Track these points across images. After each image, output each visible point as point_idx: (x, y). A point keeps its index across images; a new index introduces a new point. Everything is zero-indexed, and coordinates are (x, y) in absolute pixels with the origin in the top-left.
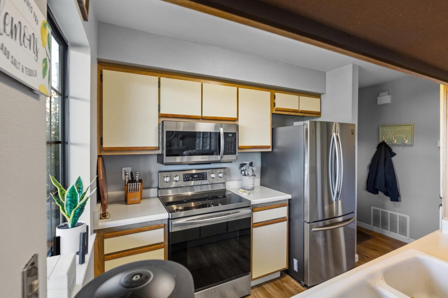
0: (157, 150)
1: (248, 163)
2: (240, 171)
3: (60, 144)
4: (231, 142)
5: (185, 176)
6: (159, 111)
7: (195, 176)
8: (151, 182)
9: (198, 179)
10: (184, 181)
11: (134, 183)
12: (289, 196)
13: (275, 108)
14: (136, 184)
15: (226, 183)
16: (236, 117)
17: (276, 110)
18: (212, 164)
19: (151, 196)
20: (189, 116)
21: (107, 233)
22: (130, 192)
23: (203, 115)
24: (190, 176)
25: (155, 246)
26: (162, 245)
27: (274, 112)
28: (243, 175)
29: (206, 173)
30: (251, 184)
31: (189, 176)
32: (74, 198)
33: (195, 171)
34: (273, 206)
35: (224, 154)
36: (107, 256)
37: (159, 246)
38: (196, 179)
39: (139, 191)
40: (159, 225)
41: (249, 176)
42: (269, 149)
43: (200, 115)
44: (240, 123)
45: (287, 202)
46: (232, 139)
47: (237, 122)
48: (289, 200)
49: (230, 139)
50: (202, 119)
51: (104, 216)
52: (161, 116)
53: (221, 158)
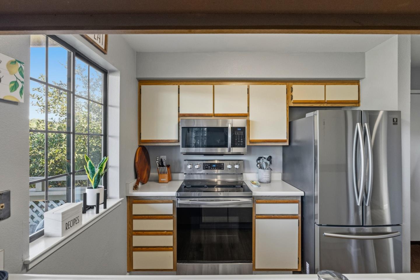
0: (177, 142)
1: (267, 157)
2: (257, 163)
3: (102, 136)
4: (240, 136)
5: (205, 165)
6: (179, 112)
7: (213, 166)
8: (180, 168)
9: (216, 168)
10: (203, 169)
11: (163, 167)
12: (301, 193)
13: (292, 101)
14: (163, 168)
15: (244, 174)
16: (247, 112)
17: (294, 103)
18: (224, 155)
19: (180, 179)
20: (202, 114)
21: (135, 200)
22: (161, 174)
23: (215, 113)
24: (209, 166)
25: (166, 217)
26: (171, 217)
27: (292, 105)
28: (260, 167)
29: (224, 163)
30: (266, 177)
31: (208, 166)
32: (93, 170)
33: (217, 162)
35: (232, 147)
36: (134, 216)
37: (169, 217)
38: (213, 168)
39: (167, 173)
40: (169, 200)
41: (264, 169)
42: (285, 143)
43: (212, 112)
44: (251, 118)
45: (300, 199)
46: (241, 133)
47: (248, 117)
48: (302, 197)
49: (239, 133)
50: (214, 116)
51: (136, 188)
52: (180, 116)
53: (230, 150)
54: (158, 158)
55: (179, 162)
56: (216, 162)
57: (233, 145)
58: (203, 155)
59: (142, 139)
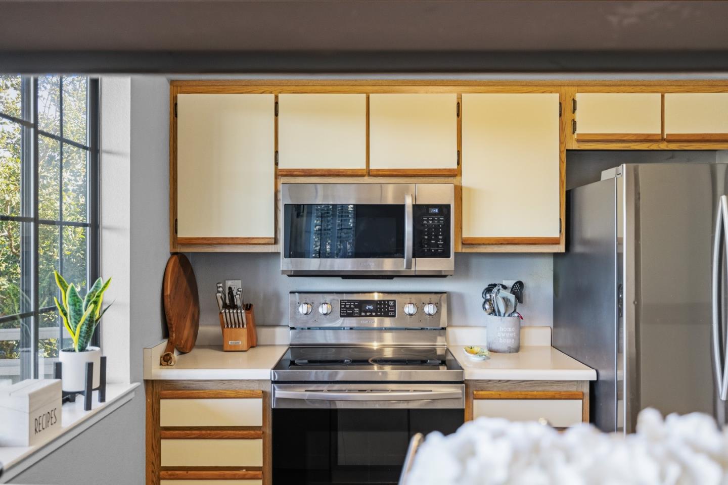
0: (272, 244)
1: (510, 283)
2: (484, 300)
3: (88, 228)
4: (437, 228)
5: (345, 305)
6: (276, 164)
7: (367, 307)
8: (279, 314)
9: (374, 314)
10: (341, 316)
11: (234, 309)
12: (591, 375)
13: (575, 136)
14: (235, 311)
15: (449, 330)
16: (454, 166)
17: (578, 141)
18: (395, 279)
20: (338, 171)
21: (165, 390)
22: (228, 326)
23: (371, 167)
24: (356, 306)
25: (245, 432)
26: (258, 432)
27: (574, 146)
28: (489, 311)
29: (395, 301)
30: (505, 337)
31: (352, 306)
32: (78, 307)
34: (535, 393)
35: (414, 256)
36: (165, 432)
37: (252, 432)
38: (368, 314)
39: (245, 326)
40: (253, 391)
41: (502, 315)
42: (557, 246)
43: (363, 166)
44: (466, 180)
45: (586, 390)
46: (439, 220)
47: (458, 178)
48: (592, 384)
49: (434, 220)
50: (369, 175)
51: (166, 360)
52: (279, 174)
53: (409, 266)
54: (221, 285)
55: (277, 297)
56: (376, 297)
57: (418, 252)
58: (340, 279)
59: (181, 235)
